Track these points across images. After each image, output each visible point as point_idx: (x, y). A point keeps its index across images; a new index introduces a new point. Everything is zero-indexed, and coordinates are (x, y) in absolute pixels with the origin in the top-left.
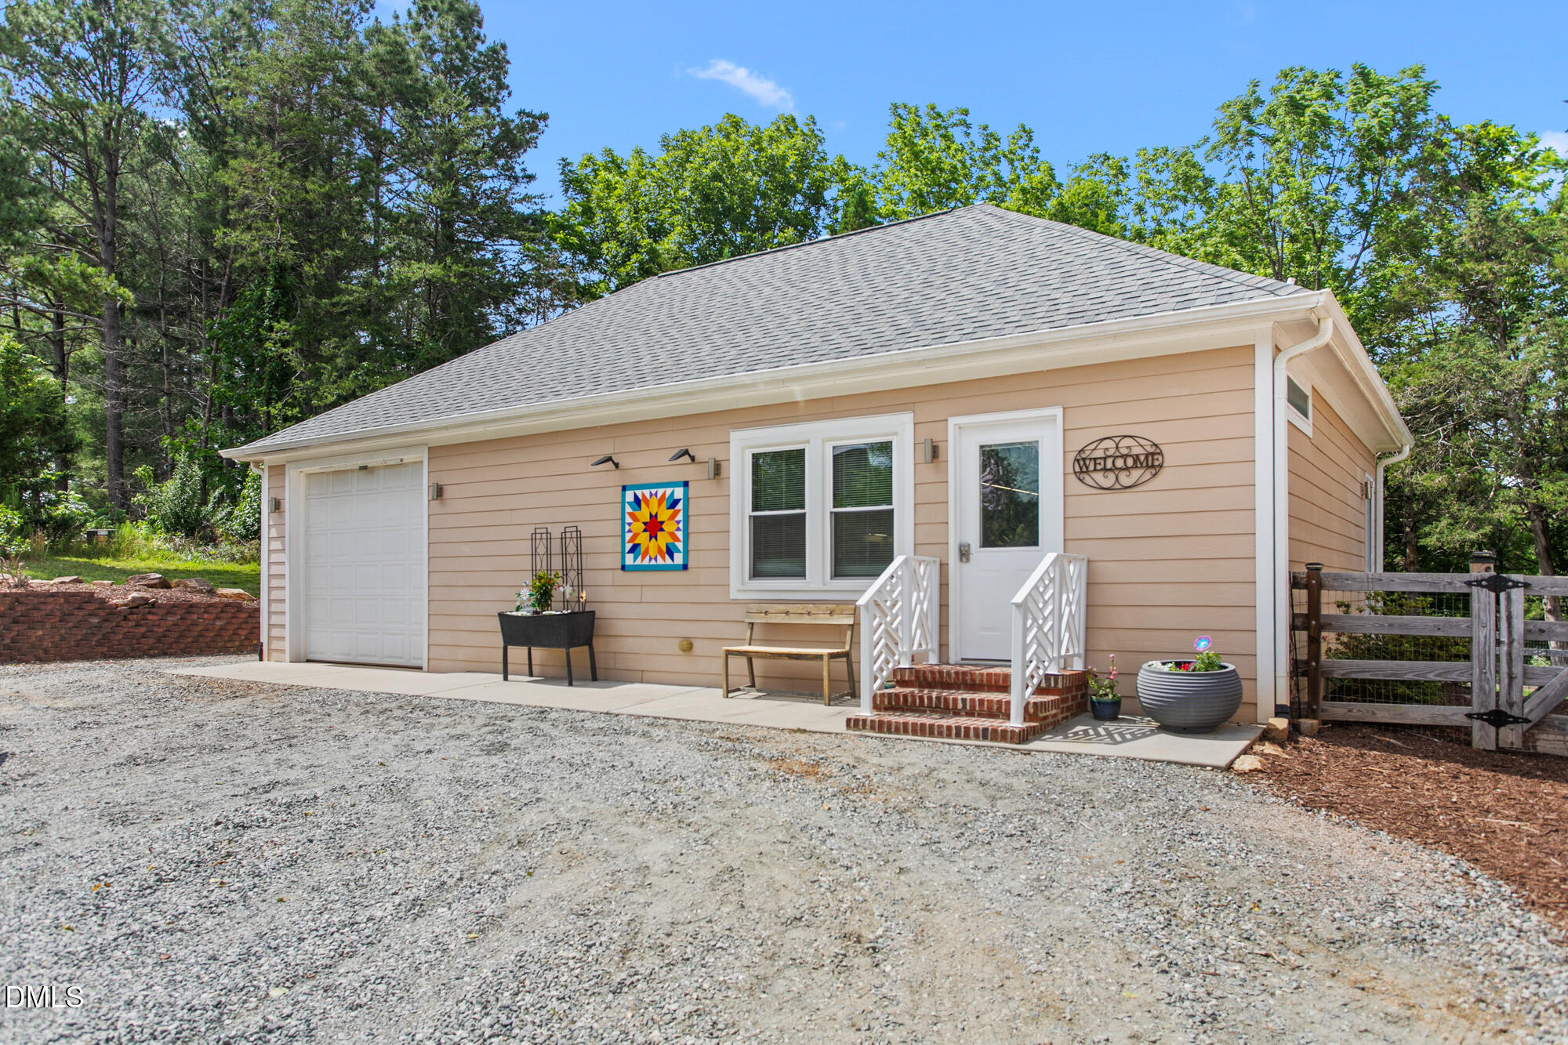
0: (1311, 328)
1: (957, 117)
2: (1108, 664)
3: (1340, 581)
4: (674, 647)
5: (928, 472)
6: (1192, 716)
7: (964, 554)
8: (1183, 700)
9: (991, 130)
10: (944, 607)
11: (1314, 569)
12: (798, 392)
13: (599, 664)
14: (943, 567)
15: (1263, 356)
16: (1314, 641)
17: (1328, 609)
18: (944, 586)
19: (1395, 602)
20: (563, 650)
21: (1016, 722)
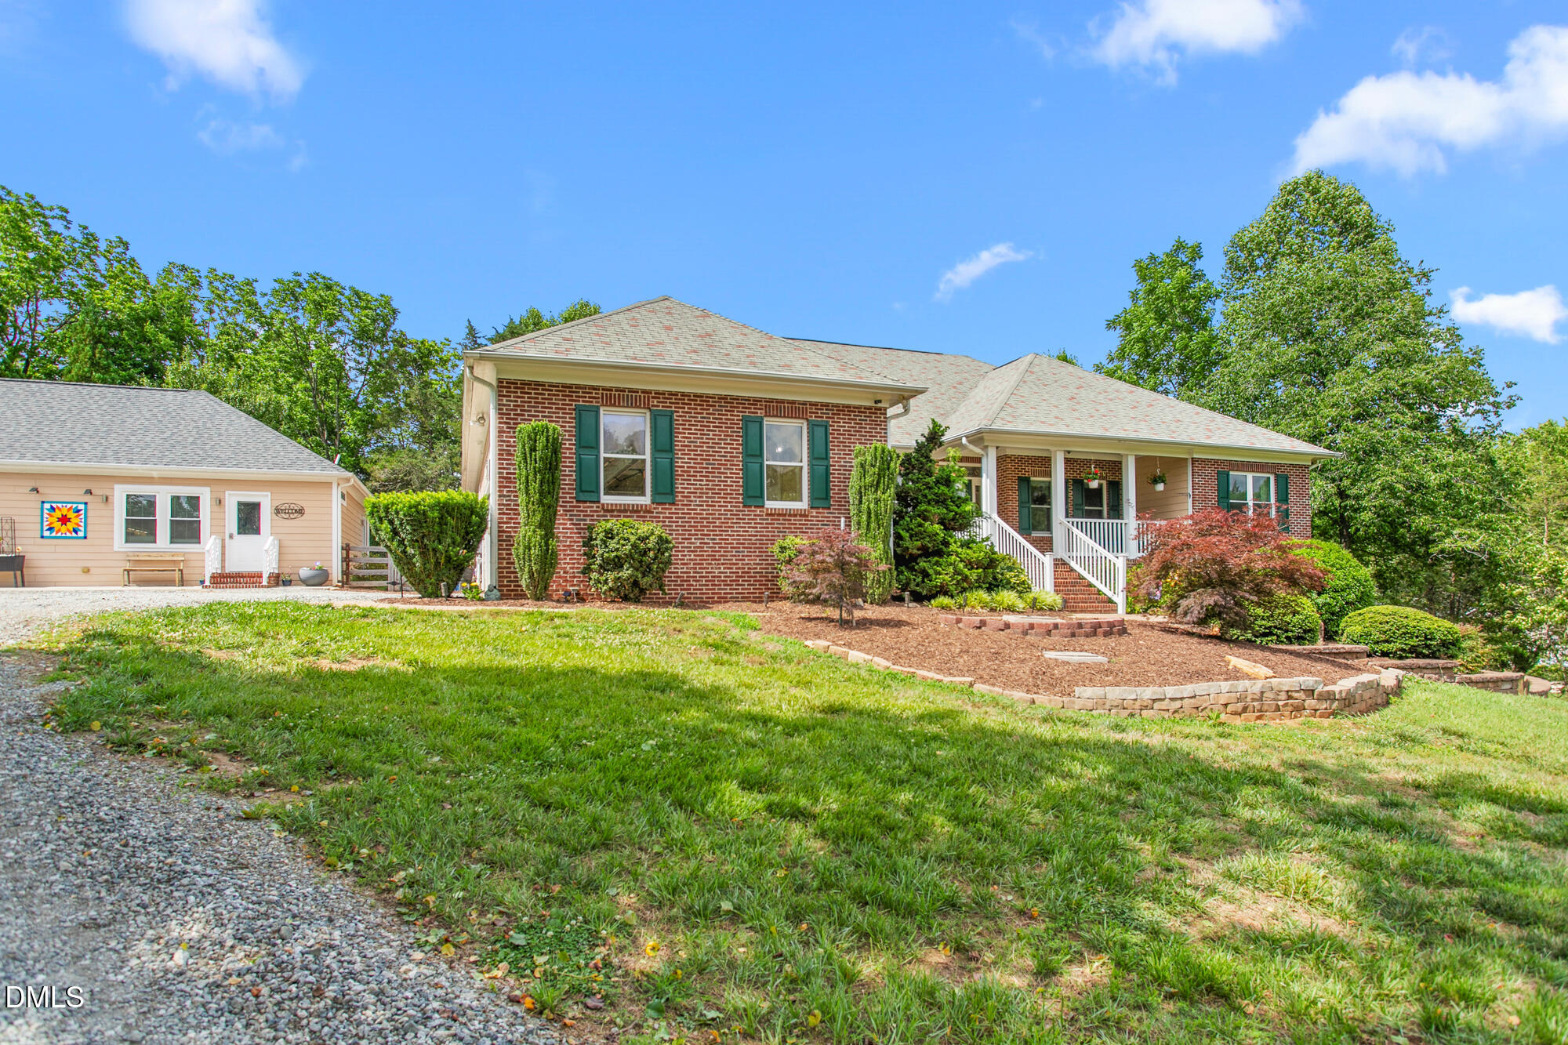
0: (348, 480)
1: (57, 212)
2: (286, 571)
3: (355, 549)
4: (79, 571)
5: (216, 508)
6: (316, 581)
7: (231, 536)
8: (310, 578)
9: (91, 230)
10: (223, 554)
11: (348, 545)
12: (155, 474)
13: (26, 580)
14: (223, 541)
15: (335, 486)
16: (348, 565)
17: (351, 556)
18: (223, 547)
19: (373, 554)
20: (12, 573)
21: (265, 583)
